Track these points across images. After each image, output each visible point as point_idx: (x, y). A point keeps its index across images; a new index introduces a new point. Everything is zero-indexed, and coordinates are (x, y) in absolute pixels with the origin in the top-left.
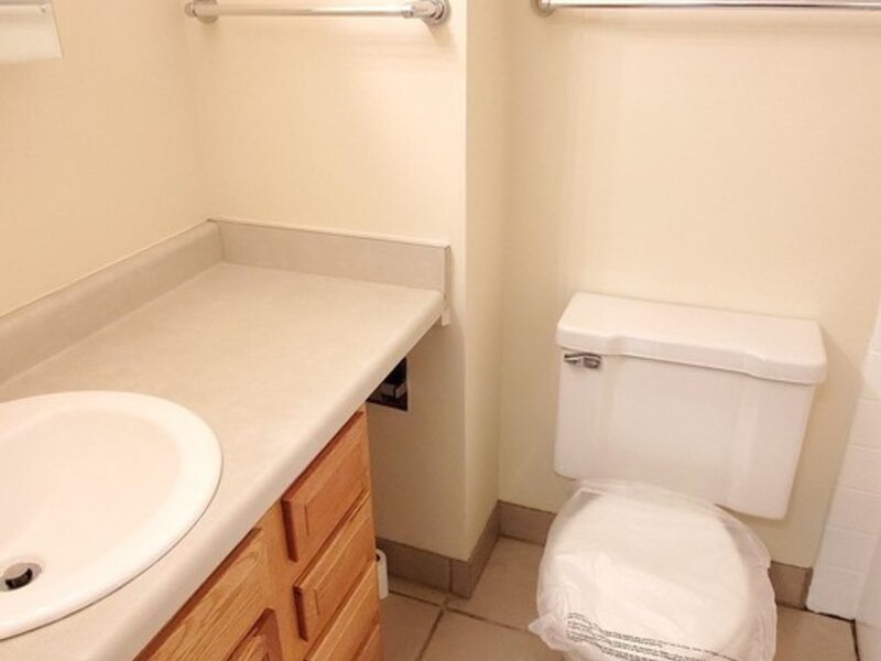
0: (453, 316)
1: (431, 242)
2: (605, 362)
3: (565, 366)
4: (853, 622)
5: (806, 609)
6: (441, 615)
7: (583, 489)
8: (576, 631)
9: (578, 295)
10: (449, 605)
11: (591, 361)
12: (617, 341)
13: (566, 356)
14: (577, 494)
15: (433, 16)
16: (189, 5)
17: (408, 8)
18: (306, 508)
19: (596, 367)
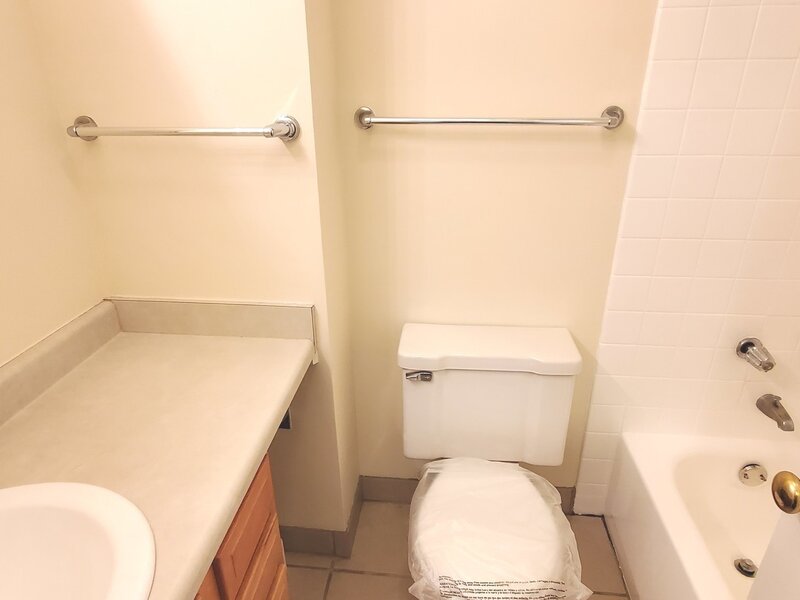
0: (321, 357)
1: (300, 303)
2: (435, 375)
3: (406, 382)
4: (602, 517)
5: (573, 514)
6: (330, 576)
7: (429, 471)
8: (446, 589)
9: (406, 325)
10: (336, 567)
11: (426, 376)
12: (443, 360)
13: (407, 375)
14: (426, 475)
15: (287, 135)
16: (72, 127)
17: (269, 130)
18: (232, 557)
19: (429, 380)
